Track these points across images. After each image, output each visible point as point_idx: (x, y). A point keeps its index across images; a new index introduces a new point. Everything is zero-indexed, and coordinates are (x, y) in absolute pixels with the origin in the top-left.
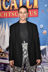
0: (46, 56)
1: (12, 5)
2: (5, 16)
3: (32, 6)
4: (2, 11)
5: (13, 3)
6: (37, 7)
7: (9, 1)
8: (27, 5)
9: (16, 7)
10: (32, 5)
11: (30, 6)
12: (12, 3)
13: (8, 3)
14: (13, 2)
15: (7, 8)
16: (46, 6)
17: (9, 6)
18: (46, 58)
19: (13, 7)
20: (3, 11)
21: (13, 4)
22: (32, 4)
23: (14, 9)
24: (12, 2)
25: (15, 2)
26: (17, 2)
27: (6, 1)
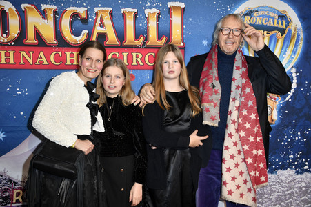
1: (98, 30)
2: (68, 63)
3: (165, 39)
4: (56, 46)
5: (102, 25)
6: (182, 44)
7: (87, 20)
8: (150, 36)
9: (112, 37)
10: (166, 36)
11: (159, 38)
12: (97, 24)
13: (81, 23)
14: (102, 21)
15: (80, 39)
16: (205, 43)
17: (85, 32)
19: (102, 37)
20: (63, 46)
21: (102, 29)
22: (164, 33)
23: (107, 43)
24: (98, 22)
25: (108, 22)
26: (116, 25)
27: (75, 16)
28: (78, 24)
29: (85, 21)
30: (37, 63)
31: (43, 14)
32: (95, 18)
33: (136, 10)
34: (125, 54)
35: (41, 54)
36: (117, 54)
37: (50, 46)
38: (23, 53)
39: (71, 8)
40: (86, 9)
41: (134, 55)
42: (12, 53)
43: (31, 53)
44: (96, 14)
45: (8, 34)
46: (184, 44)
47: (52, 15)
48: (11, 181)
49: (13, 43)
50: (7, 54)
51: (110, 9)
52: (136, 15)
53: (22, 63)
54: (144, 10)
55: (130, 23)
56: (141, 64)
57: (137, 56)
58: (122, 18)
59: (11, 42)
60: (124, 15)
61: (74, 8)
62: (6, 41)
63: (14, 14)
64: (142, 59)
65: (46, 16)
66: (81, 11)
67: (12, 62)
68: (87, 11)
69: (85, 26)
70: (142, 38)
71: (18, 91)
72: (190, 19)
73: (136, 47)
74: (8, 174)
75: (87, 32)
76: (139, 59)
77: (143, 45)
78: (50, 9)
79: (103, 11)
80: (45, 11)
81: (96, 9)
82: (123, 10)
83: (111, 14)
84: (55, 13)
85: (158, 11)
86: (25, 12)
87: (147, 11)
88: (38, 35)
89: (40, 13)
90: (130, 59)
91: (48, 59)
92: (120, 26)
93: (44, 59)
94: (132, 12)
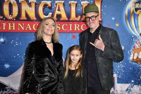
0: (114, 90)
1: (57, 12)
4: (37, 21)
5: (59, 10)
6: (101, 20)
7: (52, 7)
9: (64, 16)
12: (57, 10)
13: (48, 9)
14: (59, 8)
16: (113, 19)
17: (50, 14)
18: (115, 92)
19: (59, 16)
20: (39, 21)
21: (59, 12)
23: (61, 19)
24: (57, 8)
25: (62, 8)
26: (66, 10)
27: (45, 5)
28: (47, 9)
29: (50, 8)
30: (26, 29)
31: (30, 5)
32: (55, 6)
33: (76, 2)
34: (71, 25)
35: (28, 25)
36: (67, 25)
37: (33, 21)
38: (19, 24)
39: (44, 1)
40: (51, 2)
41: (75, 25)
42: (14, 24)
43: (23, 24)
44: (56, 4)
45: (12, 15)
46: (102, 19)
47: (34, 5)
48: (12, 89)
49: (15, 19)
50: (12, 25)
51: (63, 2)
52: (76, 5)
53: (19, 29)
54: (81, 2)
55: (73, 9)
56: (79, 30)
57: (77, 26)
58: (69, 6)
59: (13, 19)
60: (70, 5)
61: (45, 1)
62: (11, 18)
63: (15, 5)
64: (80, 27)
65: (31, 6)
66: (49, 3)
67: (14, 29)
68: (51, 3)
69: (50, 10)
70: (80, 17)
71: (17, 44)
72: (105, 6)
73: (76, 21)
74: (11, 86)
75: (51, 13)
76: (78, 28)
77: (80, 20)
78: (33, 2)
79: (60, 3)
80: (30, 3)
81: (56, 2)
82: (70, 2)
83: (64, 4)
84: (36, 4)
85: (88, 2)
86: (20, 4)
87: (82, 3)
88: (27, 15)
89: (28, 4)
90: (73, 27)
91: (32, 27)
92: (68, 10)
93: (30, 27)
94: (74, 3)
